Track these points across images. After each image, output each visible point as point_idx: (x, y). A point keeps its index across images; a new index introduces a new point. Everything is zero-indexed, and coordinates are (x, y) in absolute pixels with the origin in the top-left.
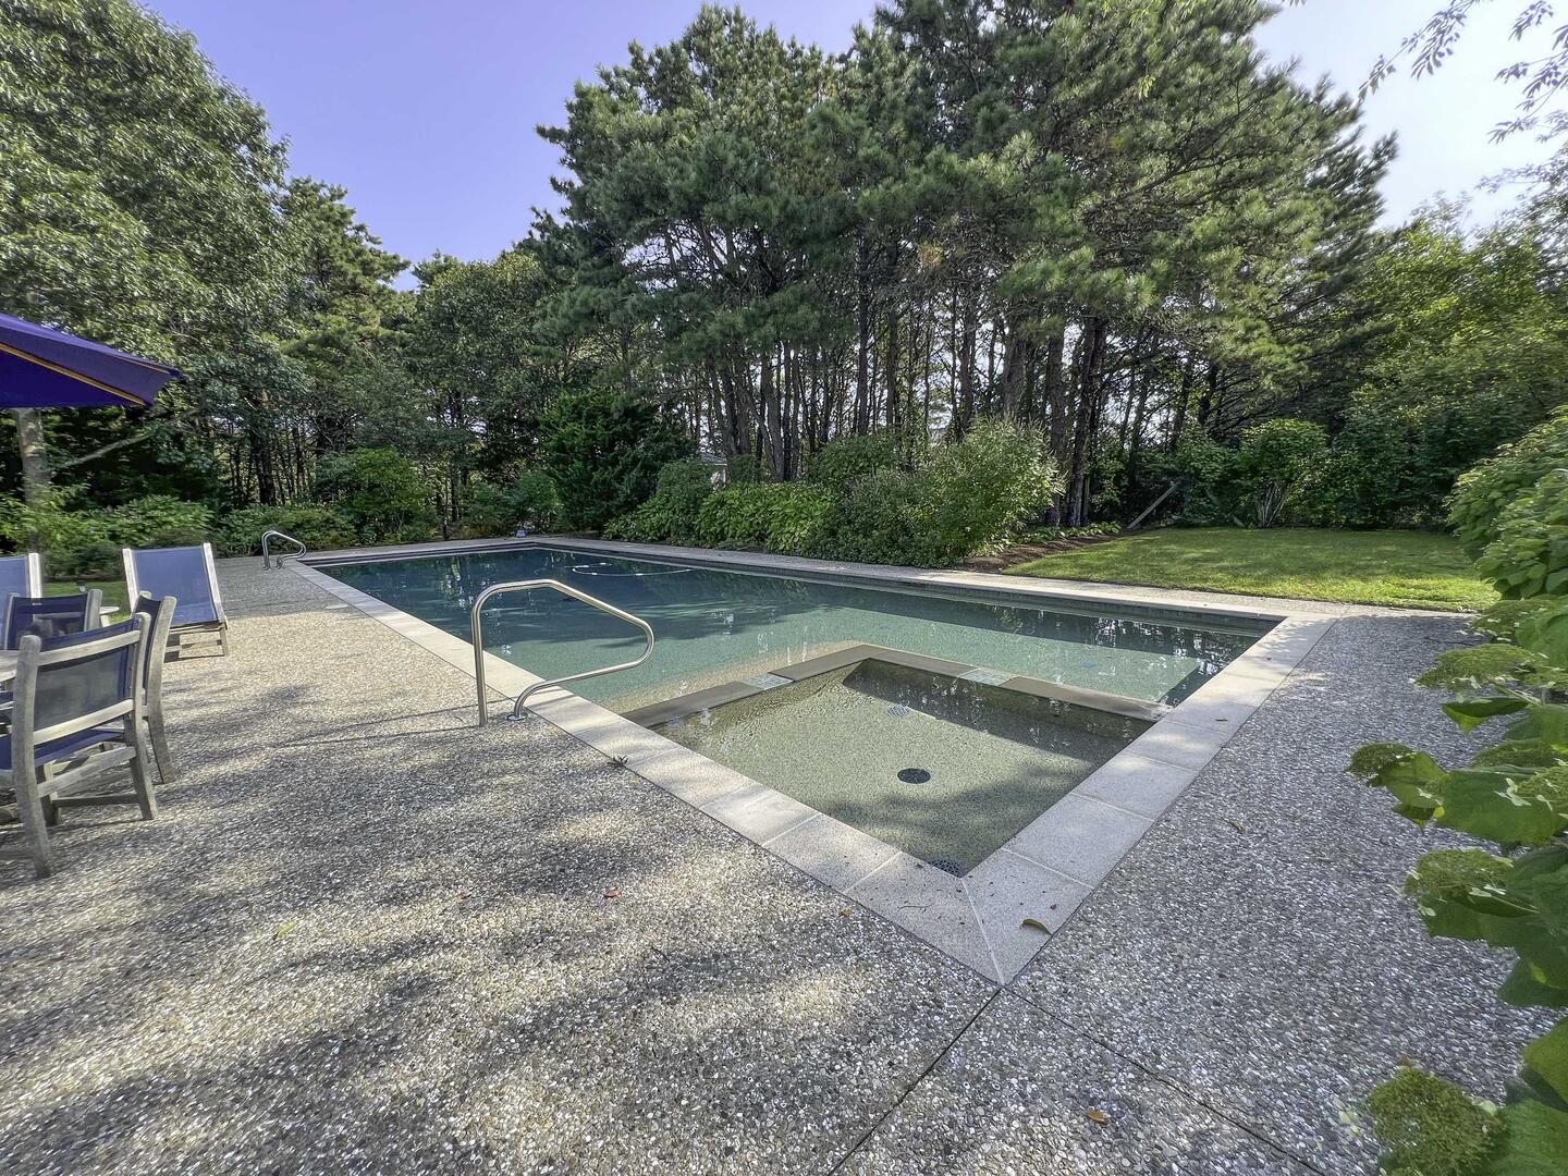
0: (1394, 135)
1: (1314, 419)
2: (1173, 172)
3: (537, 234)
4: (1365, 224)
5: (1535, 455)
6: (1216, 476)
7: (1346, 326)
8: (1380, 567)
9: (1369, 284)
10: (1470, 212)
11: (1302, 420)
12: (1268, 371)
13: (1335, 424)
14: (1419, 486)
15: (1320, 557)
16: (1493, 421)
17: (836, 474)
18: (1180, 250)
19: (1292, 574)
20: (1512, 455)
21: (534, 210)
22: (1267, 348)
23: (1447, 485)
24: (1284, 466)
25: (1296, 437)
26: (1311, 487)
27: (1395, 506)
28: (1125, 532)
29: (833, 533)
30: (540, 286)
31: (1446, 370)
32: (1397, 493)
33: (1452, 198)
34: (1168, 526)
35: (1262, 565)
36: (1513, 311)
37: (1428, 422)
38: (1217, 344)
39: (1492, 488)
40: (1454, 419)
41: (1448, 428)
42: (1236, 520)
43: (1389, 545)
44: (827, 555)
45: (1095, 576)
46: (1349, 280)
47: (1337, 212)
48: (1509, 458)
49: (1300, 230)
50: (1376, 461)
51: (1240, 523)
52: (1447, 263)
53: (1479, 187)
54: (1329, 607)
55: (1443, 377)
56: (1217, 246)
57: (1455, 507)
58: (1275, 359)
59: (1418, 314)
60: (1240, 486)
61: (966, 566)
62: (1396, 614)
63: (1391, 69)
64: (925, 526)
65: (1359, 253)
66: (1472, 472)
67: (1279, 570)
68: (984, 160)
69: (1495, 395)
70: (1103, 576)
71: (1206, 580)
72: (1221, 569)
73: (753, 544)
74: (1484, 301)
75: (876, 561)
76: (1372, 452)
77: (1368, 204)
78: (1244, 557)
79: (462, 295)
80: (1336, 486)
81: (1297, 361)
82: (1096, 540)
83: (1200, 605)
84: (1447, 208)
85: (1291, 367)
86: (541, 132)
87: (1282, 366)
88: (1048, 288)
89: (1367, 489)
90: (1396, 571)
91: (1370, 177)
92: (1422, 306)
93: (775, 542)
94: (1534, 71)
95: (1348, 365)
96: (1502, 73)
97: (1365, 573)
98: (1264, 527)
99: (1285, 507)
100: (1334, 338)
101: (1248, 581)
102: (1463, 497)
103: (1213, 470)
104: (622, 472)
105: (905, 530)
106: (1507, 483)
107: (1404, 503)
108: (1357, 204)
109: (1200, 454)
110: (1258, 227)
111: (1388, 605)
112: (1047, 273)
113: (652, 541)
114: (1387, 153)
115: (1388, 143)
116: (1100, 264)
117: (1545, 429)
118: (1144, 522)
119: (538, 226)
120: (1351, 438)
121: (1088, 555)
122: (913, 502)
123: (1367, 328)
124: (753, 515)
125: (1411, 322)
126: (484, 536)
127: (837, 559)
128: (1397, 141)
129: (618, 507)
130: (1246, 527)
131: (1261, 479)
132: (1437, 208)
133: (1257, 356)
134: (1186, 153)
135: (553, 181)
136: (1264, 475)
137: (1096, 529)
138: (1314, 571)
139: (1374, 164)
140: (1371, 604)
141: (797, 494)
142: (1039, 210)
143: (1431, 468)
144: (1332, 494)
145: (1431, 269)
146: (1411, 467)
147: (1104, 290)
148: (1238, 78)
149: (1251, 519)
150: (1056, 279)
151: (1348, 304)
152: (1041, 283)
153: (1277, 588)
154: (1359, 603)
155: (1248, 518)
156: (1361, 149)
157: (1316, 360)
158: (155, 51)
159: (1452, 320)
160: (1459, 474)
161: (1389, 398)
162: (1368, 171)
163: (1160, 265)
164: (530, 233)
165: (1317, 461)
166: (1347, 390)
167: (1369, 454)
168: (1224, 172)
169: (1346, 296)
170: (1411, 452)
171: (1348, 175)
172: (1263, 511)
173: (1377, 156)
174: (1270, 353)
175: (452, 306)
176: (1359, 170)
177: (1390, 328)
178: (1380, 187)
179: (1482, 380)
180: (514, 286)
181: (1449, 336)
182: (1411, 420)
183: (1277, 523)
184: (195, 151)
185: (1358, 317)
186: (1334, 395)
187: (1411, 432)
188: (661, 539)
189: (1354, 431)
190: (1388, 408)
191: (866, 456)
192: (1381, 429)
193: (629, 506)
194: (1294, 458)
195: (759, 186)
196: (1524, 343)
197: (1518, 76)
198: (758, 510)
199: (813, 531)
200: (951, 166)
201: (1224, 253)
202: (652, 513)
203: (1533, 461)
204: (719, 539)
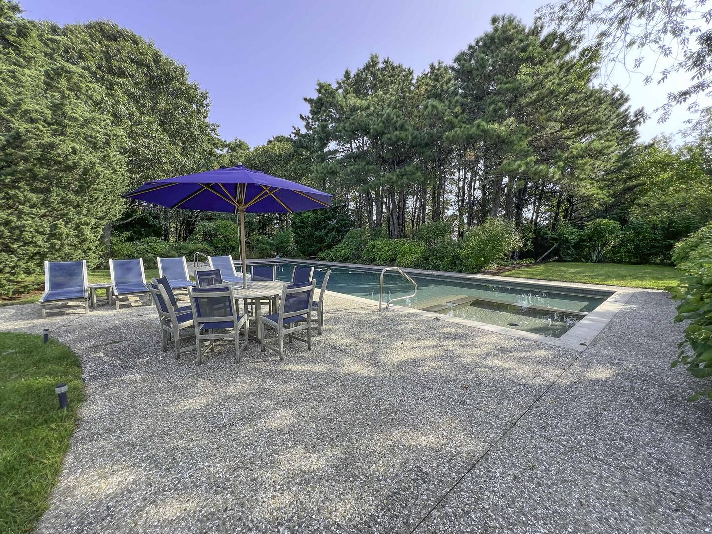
0: (643, 108)
1: (614, 219)
2: (562, 128)
3: (293, 136)
4: (632, 142)
5: (701, 238)
6: (574, 241)
7: (625, 182)
8: (647, 277)
9: (635, 166)
10: (675, 141)
11: (610, 220)
12: (597, 201)
13: (623, 221)
14: (658, 247)
15: (623, 273)
16: (687, 223)
17: (427, 236)
18: (567, 158)
19: (614, 278)
20: (693, 237)
21: (293, 127)
22: (596, 192)
23: (671, 247)
24: (603, 237)
25: (608, 226)
26: (614, 247)
27: (649, 255)
28: (537, 263)
29: (426, 259)
30: (290, 156)
31: (668, 203)
32: (650, 250)
33: (667, 135)
34: (554, 261)
35: (601, 275)
36: (693, 180)
37: (661, 221)
38: (578, 190)
39: (687, 248)
40: (672, 222)
41: (669, 225)
42: (583, 259)
43: (648, 269)
44: (424, 268)
45: (538, 278)
46: (627, 165)
47: (621, 138)
48: (693, 238)
49: (612, 152)
50: (641, 237)
51: (584, 260)
52: (666, 160)
53: (678, 133)
54: (630, 289)
55: (667, 205)
56: (583, 157)
57: (674, 254)
58: (599, 196)
59: (656, 179)
60: (585, 245)
61: (484, 273)
62: (655, 291)
63: (649, 118)
64: (467, 258)
65: (630, 154)
66: (680, 243)
67: (609, 277)
68: (496, 125)
69: (688, 212)
70: (542, 277)
71: (582, 280)
72: (586, 276)
73: (387, 263)
74: (682, 176)
75: (446, 271)
76: (639, 233)
77: (633, 134)
78: (593, 272)
79: (260, 159)
80: (625, 246)
81: (608, 197)
82: (526, 265)
83: (584, 287)
84: (666, 138)
85: (606, 199)
86: (305, 100)
87: (603, 199)
88: (520, 171)
89: (637, 247)
90: (653, 278)
91: (633, 124)
92: (656, 176)
93: (399, 262)
94: (694, 122)
95: (626, 197)
96: (684, 122)
97: (642, 279)
98: (595, 262)
99: (604, 254)
100: (620, 187)
101: (597, 280)
102: (677, 251)
103: (573, 239)
104: (328, 233)
105: (458, 258)
106: (692, 246)
107: (653, 253)
108: (629, 135)
109: (568, 232)
110: (597, 151)
111: (652, 289)
112: (519, 166)
113: (340, 261)
114: (640, 115)
115: (641, 111)
116: (537, 162)
117: (704, 229)
118: (543, 259)
119: (294, 133)
120: (630, 228)
121: (531, 270)
122: (461, 248)
123: (634, 183)
124: (388, 251)
125: (652, 182)
126: (262, 257)
127: (428, 269)
128: (644, 111)
129: (325, 247)
130: (587, 262)
131: (594, 243)
132: (661, 138)
133: (593, 195)
134: (568, 122)
135: (301, 116)
136: (595, 241)
137: (525, 261)
138: (623, 278)
139: (635, 119)
140: (645, 288)
141: (409, 244)
142: (515, 143)
143: (663, 240)
144: (623, 249)
145: (660, 162)
146: (655, 239)
147: (540, 172)
148: (588, 99)
149: (589, 259)
150: (523, 168)
151: (626, 173)
152: (517, 169)
153: (610, 282)
154: (641, 288)
155: (588, 259)
156: (630, 112)
157: (614, 196)
158: (175, 72)
159: (669, 182)
160: (675, 243)
161: (645, 212)
162: (632, 122)
163: (561, 164)
164: (290, 136)
165: (617, 236)
166: (628, 207)
167: (638, 234)
168: (581, 128)
169: (626, 170)
170: (655, 234)
171: (624, 124)
172: (594, 255)
173: (636, 116)
174: (598, 194)
175: (256, 164)
176: (628, 121)
177: (644, 184)
178: (638, 128)
179: (683, 206)
180: (280, 156)
181: (668, 188)
182: (654, 221)
183: (600, 261)
184: (185, 108)
185: (630, 178)
186: (622, 209)
187: (654, 225)
188: (345, 260)
189: (632, 225)
190: (645, 216)
191: (439, 229)
192: (642, 224)
193: (330, 246)
194: (607, 235)
195: (402, 127)
196: (698, 194)
197: (690, 123)
198: (390, 249)
199: (418, 259)
200: (483, 126)
201: (585, 160)
202: (341, 249)
203: (700, 240)
204: (372, 261)
